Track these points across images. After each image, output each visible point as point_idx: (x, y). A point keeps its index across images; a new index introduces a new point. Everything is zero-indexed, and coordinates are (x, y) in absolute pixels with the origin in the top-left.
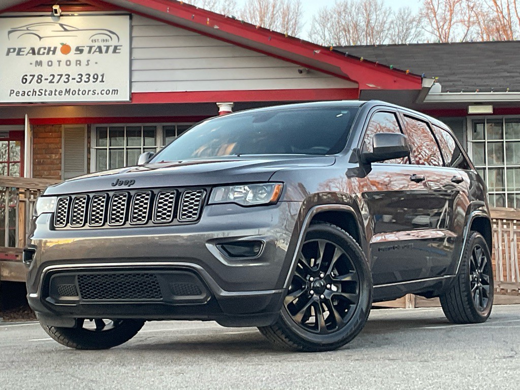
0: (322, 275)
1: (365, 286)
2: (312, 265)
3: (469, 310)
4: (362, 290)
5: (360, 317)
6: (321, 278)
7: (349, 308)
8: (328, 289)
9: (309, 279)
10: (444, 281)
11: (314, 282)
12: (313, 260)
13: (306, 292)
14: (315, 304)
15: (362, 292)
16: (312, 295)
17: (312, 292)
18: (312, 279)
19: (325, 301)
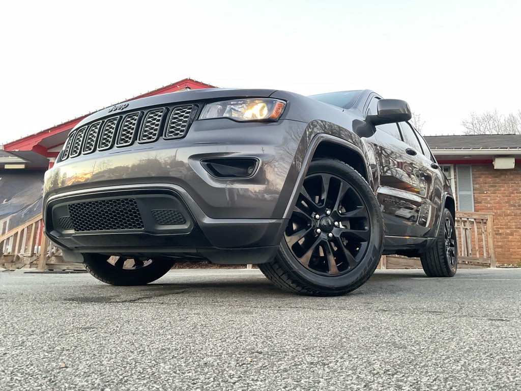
0: (328, 212)
1: (375, 222)
2: (317, 202)
3: (445, 269)
4: (373, 225)
5: (373, 255)
6: (327, 215)
7: (359, 246)
8: (336, 227)
9: (315, 216)
10: (428, 241)
11: (321, 219)
12: (317, 197)
13: (313, 230)
14: (323, 243)
15: (373, 228)
16: (319, 234)
17: (319, 230)
18: (317, 216)
19: (334, 239)
